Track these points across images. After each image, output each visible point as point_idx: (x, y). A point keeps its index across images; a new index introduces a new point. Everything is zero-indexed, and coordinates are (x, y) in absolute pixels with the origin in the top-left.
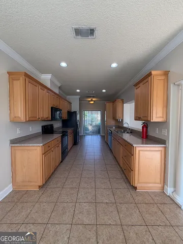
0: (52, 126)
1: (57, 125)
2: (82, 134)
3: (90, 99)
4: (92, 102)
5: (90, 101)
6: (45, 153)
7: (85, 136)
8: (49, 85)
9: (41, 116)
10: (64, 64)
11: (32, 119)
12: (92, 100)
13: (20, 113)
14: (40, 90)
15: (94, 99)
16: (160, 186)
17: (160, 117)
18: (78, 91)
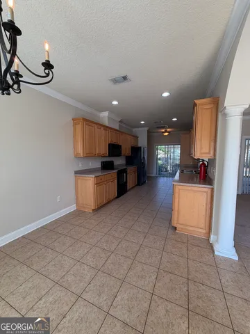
0: (112, 163)
1: (119, 162)
2: (154, 175)
3: (163, 130)
4: (166, 134)
5: (164, 132)
6: (97, 184)
7: (157, 177)
8: (106, 123)
9: (97, 152)
10: (115, 103)
11: (88, 155)
12: (166, 132)
13: (80, 150)
14: (97, 130)
15: (168, 130)
16: (204, 231)
17: (206, 153)
18: (143, 122)
